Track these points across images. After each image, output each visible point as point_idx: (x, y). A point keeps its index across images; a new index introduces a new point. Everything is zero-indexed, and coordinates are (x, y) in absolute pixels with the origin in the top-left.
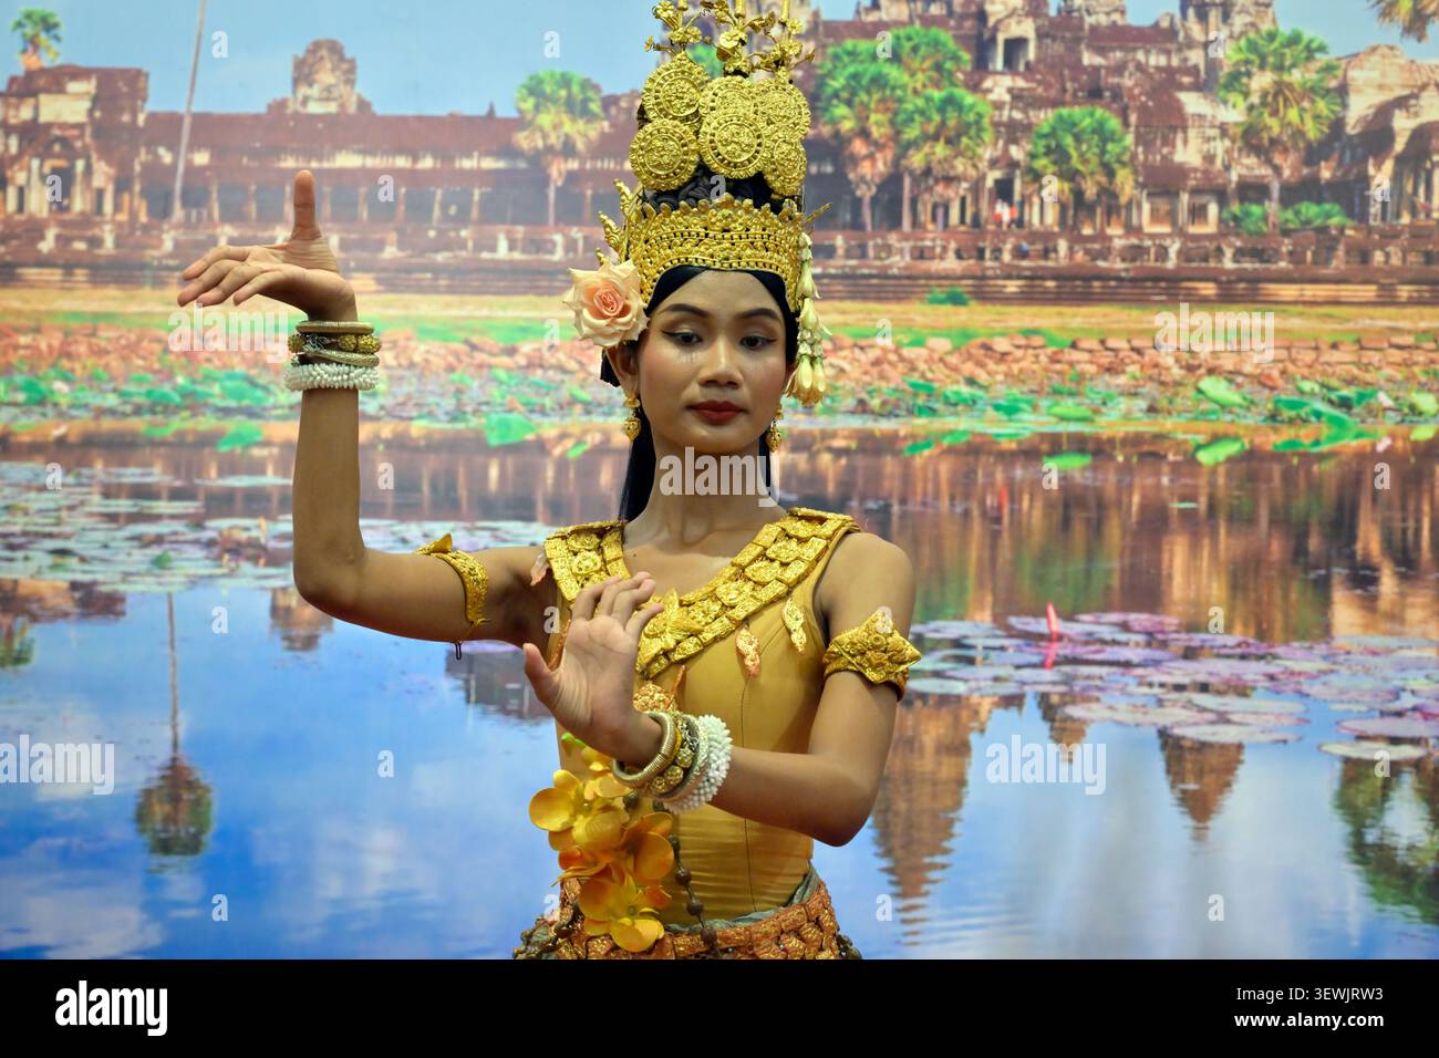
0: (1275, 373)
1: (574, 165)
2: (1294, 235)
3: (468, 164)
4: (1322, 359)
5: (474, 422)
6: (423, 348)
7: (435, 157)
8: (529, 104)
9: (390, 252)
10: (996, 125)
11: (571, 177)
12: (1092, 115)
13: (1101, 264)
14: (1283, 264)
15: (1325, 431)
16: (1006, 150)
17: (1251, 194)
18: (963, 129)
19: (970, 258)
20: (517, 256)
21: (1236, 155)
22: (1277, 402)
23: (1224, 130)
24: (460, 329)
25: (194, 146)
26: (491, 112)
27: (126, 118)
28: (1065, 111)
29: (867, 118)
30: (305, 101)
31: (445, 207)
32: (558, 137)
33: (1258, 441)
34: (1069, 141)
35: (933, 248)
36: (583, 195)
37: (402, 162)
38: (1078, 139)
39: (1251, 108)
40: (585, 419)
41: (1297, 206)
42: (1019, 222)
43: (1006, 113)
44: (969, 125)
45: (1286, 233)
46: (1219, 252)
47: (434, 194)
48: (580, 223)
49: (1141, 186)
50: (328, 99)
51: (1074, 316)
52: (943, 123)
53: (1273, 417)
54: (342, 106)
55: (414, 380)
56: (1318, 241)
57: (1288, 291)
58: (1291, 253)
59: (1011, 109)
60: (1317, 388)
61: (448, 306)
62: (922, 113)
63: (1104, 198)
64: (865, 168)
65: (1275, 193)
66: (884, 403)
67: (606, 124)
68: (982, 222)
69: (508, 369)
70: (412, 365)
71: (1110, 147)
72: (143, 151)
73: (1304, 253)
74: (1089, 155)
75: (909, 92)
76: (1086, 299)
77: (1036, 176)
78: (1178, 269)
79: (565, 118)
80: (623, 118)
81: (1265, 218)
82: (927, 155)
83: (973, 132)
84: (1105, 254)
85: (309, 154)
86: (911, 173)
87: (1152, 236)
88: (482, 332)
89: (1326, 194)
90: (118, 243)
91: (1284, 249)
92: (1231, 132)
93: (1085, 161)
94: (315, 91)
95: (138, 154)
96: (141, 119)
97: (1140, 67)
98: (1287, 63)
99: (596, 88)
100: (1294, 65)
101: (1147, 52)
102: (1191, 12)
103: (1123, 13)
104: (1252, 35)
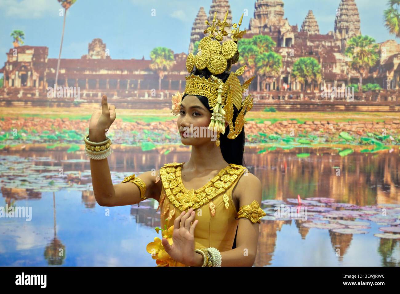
0: (361, 131)
1: (166, 73)
2: (366, 92)
3: (137, 73)
4: (374, 127)
5: (138, 145)
6: (124, 124)
7: (128, 71)
8: (154, 56)
9: (115, 97)
10: (283, 62)
11: (166, 77)
12: (310, 59)
13: (313, 100)
14: (363, 101)
15: (375, 147)
16: (286, 69)
17: (354, 81)
18: (274, 63)
19: (276, 99)
20: (150, 98)
21: (350, 70)
22: (361, 139)
23: (346, 63)
24: (134, 119)
25: (61, 68)
26: (143, 59)
27: (42, 60)
28: (302, 58)
29: (247, 60)
30: (92, 55)
31: (130, 85)
32: (162, 66)
33: (356, 150)
34: (303, 66)
35: (266, 96)
36: (169, 81)
37: (118, 72)
38: (306, 66)
39: (354, 57)
40: (169, 144)
41: (367, 85)
42: (290, 89)
43: (286, 59)
44: (275, 62)
45: (364, 92)
47: (127, 81)
48: (168, 89)
49: (324, 79)
50: (98, 55)
51: (305, 115)
52: (269, 62)
53: (361, 143)
54: (102, 57)
55: (122, 133)
56: (373, 94)
57: (365, 108)
58: (365, 98)
59: (288, 57)
60: (373, 135)
61: (131, 112)
62: (263, 59)
63: (313, 82)
64: (247, 74)
65: (361, 81)
66: (252, 139)
67: (175, 62)
68: (280, 88)
69: (148, 130)
70: (121, 129)
71: (315, 68)
72: (47, 69)
73: (369, 98)
74: (309, 70)
75: (259, 53)
76: (308, 110)
77: (294, 76)
78: (334, 102)
79: (164, 60)
80: (180, 60)
81: (358, 88)
82: (264, 70)
83: (277, 64)
84: (313, 98)
85: (93, 70)
86: (260, 75)
88: (141, 120)
89: (375, 81)
90: (40, 95)
91: (363, 96)
92: (348, 64)
93: (308, 72)
94: (94, 53)
95: (45, 70)
96: (46, 61)
97: (323, 46)
98: (364, 45)
99: (172, 52)
100: (366, 45)
101: (325, 42)
102: (337, 31)
103: (318, 31)
104: (354, 37)
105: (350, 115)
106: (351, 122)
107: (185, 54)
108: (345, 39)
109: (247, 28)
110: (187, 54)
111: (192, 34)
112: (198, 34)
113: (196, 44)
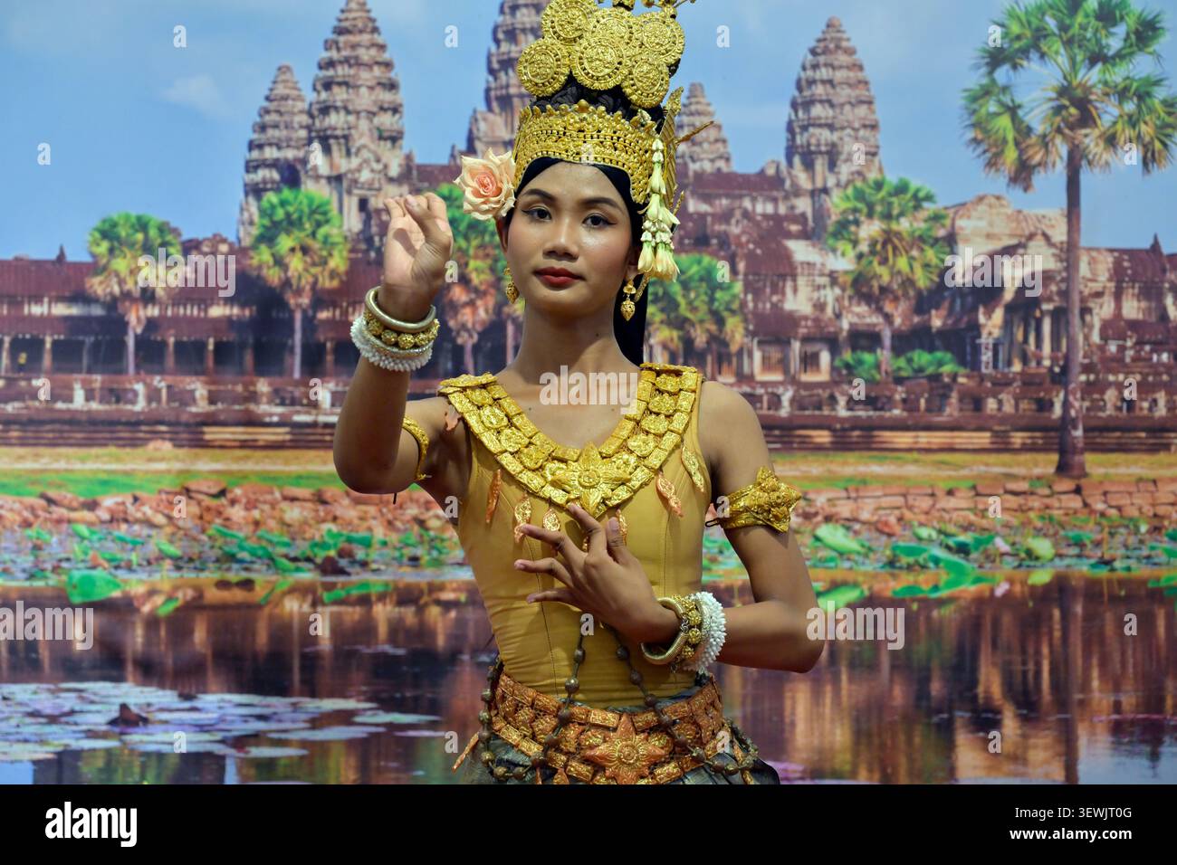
0: (892, 520)
1: (153, 311)
2: (908, 383)
3: (37, 310)
4: (938, 506)
5: (54, 580)
8: (103, 248)
11: (151, 324)
12: (699, 262)
14: (897, 412)
15: (944, 578)
17: (863, 342)
20: (95, 406)
21: (846, 303)
22: (895, 548)
23: (833, 278)
24: (34, 482)
26: (61, 256)
29: (466, 264)
32: (136, 284)
33: (877, 587)
34: (676, 289)
36: (164, 344)
38: (686, 287)
39: (860, 257)
40: (175, 575)
41: (909, 355)
45: (899, 381)
46: (833, 400)
48: (162, 371)
49: (752, 334)
53: (891, 563)
56: (932, 389)
57: (903, 439)
58: (904, 401)
60: (934, 535)
63: (714, 346)
64: (466, 316)
65: (887, 341)
69: (90, 524)
71: (719, 295)
73: (918, 401)
74: (697, 303)
78: (792, 417)
81: (878, 366)
86: (515, 320)
87: (764, 384)
88: (59, 485)
89: (938, 343)
91: (897, 397)
92: (841, 280)
93: (694, 309)
97: (746, 215)
98: (895, 212)
99: (176, 232)
100: (902, 214)
101: (754, 200)
102: (797, 160)
103: (728, 160)
104: (859, 184)
105: (852, 465)
106: (856, 488)
107: (224, 241)
108: (825, 191)
109: (462, 146)
110: (232, 238)
111: (251, 167)
112: (274, 164)
113: (265, 203)
